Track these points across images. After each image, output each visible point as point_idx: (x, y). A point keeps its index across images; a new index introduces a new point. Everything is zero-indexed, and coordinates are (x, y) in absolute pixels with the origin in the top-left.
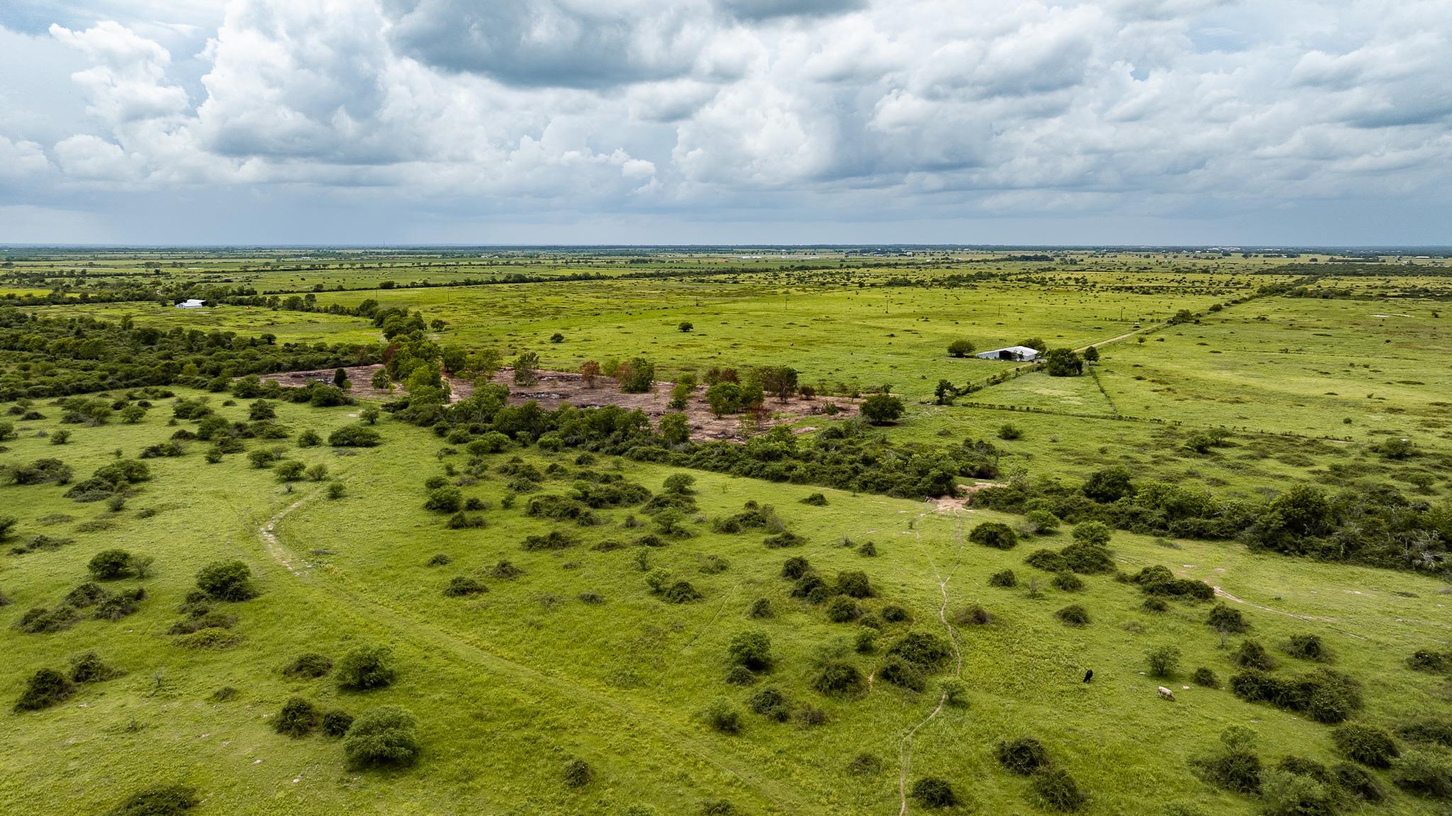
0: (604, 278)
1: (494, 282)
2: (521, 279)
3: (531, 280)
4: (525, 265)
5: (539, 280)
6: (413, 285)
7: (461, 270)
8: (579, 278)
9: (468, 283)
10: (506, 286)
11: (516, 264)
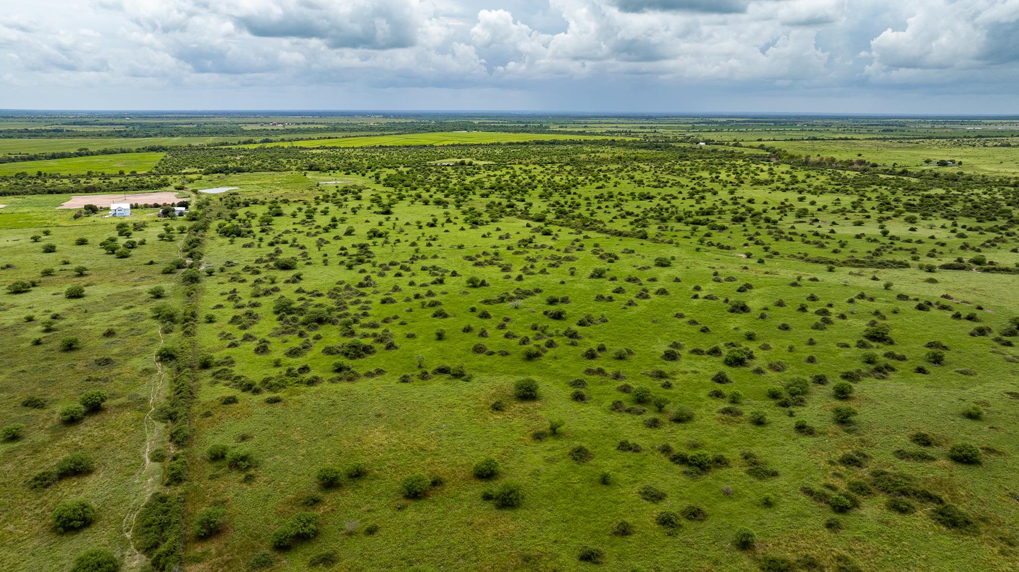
0: (854, 139)
1: (803, 140)
2: (815, 139)
3: (819, 139)
4: (820, 131)
5: (823, 139)
6: (769, 140)
7: (787, 133)
8: (843, 139)
9: (791, 140)
10: (807, 142)
11: (816, 131)
